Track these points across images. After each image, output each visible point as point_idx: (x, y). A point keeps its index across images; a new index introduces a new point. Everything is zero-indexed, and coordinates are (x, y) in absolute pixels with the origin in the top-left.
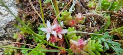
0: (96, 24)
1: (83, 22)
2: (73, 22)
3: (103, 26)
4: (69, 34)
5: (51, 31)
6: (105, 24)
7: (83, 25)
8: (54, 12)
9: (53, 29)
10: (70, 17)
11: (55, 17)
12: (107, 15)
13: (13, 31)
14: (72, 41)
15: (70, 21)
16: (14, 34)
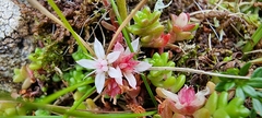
0: (224, 37)
1: (193, 36)
2: (166, 39)
3: (241, 43)
4: (154, 73)
5: (105, 69)
6: (246, 37)
7: (191, 43)
8: (114, 12)
9: (111, 61)
10: (159, 25)
11: (117, 26)
12: (253, 13)
13: (12, 62)
14: (162, 91)
15: (157, 36)
16: (16, 70)
